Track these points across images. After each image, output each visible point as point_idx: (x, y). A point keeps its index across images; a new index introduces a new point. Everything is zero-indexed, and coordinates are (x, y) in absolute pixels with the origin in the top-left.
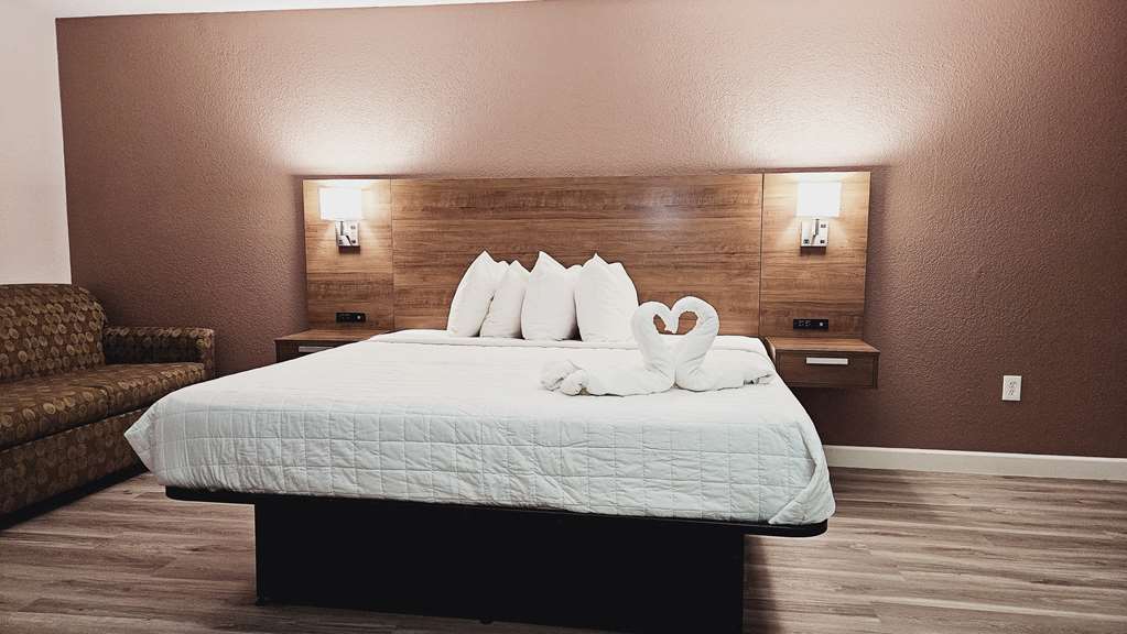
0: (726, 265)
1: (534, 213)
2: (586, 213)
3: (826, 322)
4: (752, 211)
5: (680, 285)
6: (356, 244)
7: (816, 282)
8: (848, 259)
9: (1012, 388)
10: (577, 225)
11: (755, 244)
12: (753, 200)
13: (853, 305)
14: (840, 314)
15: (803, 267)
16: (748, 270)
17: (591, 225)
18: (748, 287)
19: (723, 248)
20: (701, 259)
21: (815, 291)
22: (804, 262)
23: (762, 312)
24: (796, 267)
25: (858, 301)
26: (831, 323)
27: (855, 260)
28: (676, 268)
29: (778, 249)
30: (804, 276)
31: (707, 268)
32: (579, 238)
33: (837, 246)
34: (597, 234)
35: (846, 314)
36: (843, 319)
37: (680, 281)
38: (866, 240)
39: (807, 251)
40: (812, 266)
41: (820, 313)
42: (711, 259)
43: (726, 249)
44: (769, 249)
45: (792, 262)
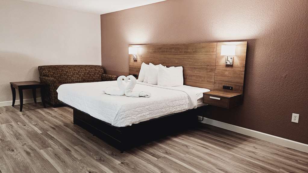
0: (207, 69)
1: (166, 53)
2: (176, 53)
3: (232, 87)
4: (214, 53)
5: (196, 73)
6: (136, 59)
7: (230, 75)
8: (239, 69)
9: (295, 118)
10: (174, 56)
11: (214, 63)
12: (214, 50)
13: (240, 83)
14: (236, 86)
15: (226, 70)
16: (212, 70)
17: (177, 56)
18: (212, 75)
19: (206, 64)
20: (200, 66)
21: (230, 78)
22: (227, 69)
23: (215, 83)
24: (224, 70)
25: (242, 82)
26: (234, 88)
27: (241, 69)
28: (195, 68)
29: (220, 65)
30: (227, 73)
31: (202, 69)
32: (175, 60)
33: (236, 65)
34: (178, 58)
35: (238, 85)
36: (237, 87)
37: (196, 72)
38: (245, 63)
39: (227, 66)
40: (229, 70)
41: (231, 85)
42: (203, 67)
43: (207, 64)
44: (217, 65)
45: (223, 69)
